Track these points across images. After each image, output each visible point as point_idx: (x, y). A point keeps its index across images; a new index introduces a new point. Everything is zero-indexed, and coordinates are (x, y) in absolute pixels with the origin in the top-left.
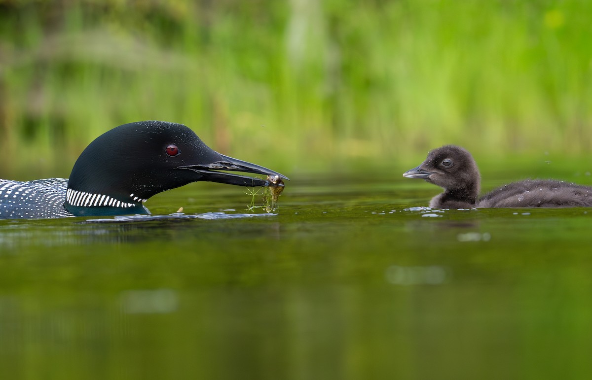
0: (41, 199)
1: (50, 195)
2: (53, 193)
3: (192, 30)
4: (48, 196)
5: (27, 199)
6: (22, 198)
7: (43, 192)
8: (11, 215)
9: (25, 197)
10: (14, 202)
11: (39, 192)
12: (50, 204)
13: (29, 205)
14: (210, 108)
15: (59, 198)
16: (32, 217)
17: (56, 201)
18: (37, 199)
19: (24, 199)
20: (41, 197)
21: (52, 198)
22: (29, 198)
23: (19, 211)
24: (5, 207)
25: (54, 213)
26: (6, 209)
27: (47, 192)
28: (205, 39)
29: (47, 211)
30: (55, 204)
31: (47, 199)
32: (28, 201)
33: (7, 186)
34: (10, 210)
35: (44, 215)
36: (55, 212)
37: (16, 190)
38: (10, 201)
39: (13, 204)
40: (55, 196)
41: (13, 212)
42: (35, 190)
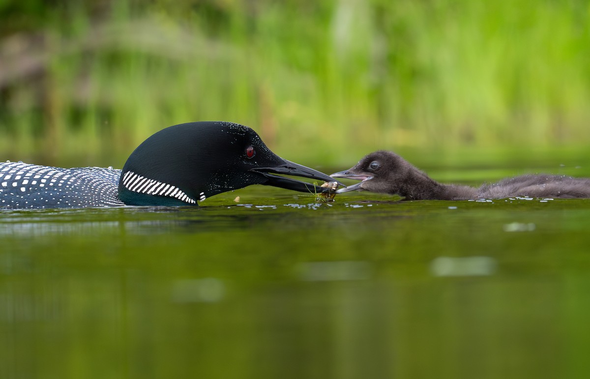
0: (86, 187)
1: (95, 182)
2: (97, 180)
3: (238, 20)
4: (93, 183)
5: (73, 187)
6: (68, 186)
7: (88, 180)
8: (59, 203)
9: (70, 186)
10: (60, 190)
11: (83, 180)
12: (96, 192)
13: (76, 193)
14: (256, 97)
15: (105, 186)
16: (79, 205)
17: (102, 188)
18: (83, 187)
19: (70, 187)
20: (86, 185)
21: (98, 185)
22: (75, 186)
23: (67, 199)
24: (51, 194)
25: (102, 201)
26: (52, 197)
27: (92, 180)
28: (251, 29)
29: (95, 199)
30: (102, 192)
31: (93, 187)
32: (75, 189)
33: (50, 174)
34: (58, 198)
35: (92, 202)
36: (103, 199)
37: (61, 178)
38: (56, 189)
39: (59, 192)
40: (101, 184)
41: (61, 200)
42: (79, 178)
